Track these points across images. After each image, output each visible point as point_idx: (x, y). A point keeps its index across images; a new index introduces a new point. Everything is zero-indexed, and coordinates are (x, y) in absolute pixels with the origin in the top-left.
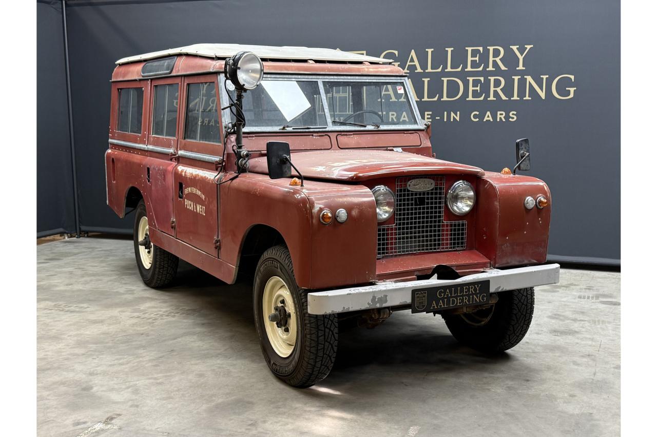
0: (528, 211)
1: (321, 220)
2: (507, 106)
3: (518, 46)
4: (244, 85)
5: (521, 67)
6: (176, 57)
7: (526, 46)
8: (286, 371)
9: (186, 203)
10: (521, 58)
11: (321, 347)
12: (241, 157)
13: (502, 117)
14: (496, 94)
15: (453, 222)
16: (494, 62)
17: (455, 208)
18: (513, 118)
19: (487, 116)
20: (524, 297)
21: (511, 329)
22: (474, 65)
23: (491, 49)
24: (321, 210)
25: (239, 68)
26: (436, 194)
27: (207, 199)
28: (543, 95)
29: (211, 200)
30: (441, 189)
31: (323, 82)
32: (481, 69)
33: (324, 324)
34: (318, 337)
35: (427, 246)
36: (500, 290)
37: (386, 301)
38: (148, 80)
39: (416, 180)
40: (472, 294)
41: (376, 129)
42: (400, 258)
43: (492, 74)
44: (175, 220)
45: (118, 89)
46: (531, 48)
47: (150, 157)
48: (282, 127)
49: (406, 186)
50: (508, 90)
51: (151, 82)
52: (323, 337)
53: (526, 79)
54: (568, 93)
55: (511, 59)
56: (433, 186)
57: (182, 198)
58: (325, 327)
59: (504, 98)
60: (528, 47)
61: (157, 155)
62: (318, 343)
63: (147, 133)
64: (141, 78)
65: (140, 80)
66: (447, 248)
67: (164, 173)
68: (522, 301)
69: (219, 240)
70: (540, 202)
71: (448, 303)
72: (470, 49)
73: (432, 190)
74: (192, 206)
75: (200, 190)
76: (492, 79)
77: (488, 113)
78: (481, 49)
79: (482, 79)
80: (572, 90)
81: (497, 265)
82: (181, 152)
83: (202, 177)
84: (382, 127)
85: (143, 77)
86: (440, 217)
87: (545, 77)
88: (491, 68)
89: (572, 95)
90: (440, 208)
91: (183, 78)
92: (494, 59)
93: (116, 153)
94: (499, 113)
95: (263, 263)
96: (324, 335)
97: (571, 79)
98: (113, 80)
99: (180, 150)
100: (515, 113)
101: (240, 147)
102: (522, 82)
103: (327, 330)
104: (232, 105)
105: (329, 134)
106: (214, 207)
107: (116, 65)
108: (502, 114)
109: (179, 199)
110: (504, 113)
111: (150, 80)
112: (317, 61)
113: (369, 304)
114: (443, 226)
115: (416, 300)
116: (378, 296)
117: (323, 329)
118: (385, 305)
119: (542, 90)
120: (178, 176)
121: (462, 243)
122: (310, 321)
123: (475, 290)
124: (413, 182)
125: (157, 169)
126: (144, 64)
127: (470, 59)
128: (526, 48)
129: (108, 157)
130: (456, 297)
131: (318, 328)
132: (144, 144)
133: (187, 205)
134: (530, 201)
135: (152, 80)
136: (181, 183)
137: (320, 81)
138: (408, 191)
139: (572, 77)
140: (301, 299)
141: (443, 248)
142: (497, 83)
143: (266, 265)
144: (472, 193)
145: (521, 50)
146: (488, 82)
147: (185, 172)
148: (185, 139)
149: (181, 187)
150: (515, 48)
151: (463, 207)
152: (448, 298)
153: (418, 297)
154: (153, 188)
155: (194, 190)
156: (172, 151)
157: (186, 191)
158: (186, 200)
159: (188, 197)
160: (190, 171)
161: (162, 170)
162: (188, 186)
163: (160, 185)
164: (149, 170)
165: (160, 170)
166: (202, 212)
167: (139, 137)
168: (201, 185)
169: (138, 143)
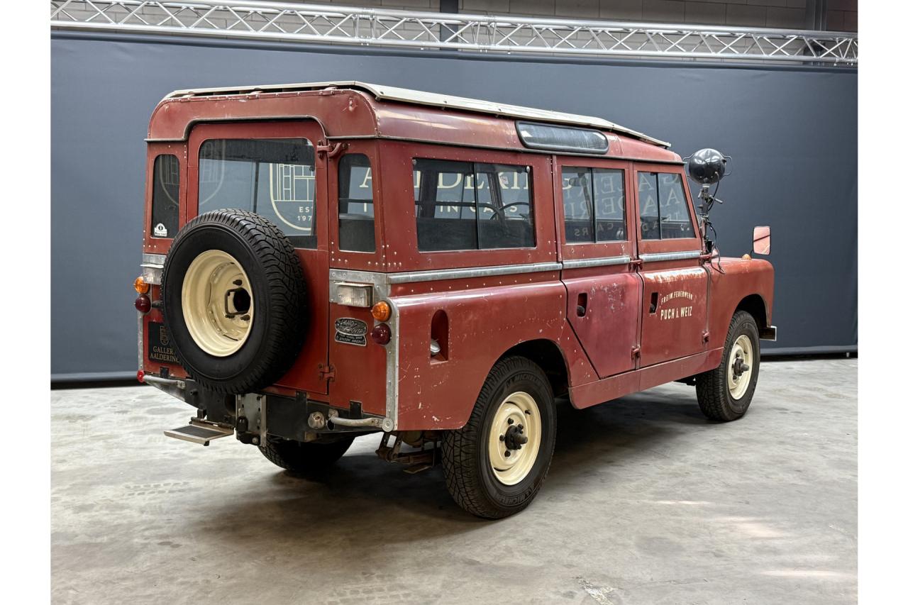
9: (662, 315)
27: (696, 296)
29: (700, 296)
38: (550, 156)
44: (638, 346)
51: (557, 160)
57: (656, 311)
63: (560, 242)
67: (623, 290)
74: (673, 314)
75: (687, 291)
82: (644, 257)
83: (688, 276)
85: (529, 147)
91: (630, 165)
99: (642, 254)
106: (704, 301)
109: (649, 315)
111: (555, 158)
120: (647, 285)
125: (606, 289)
129: (411, 315)
132: (553, 260)
133: (663, 317)
136: (654, 295)
147: (662, 278)
148: (643, 239)
149: (655, 298)
154: (594, 321)
155: (679, 294)
156: (625, 258)
157: (665, 300)
158: (662, 311)
159: (665, 306)
160: (667, 275)
161: (618, 287)
162: (669, 293)
163: (612, 310)
164: (583, 298)
165: (613, 288)
166: (687, 314)
167: (531, 251)
168: (689, 285)
169: (526, 263)
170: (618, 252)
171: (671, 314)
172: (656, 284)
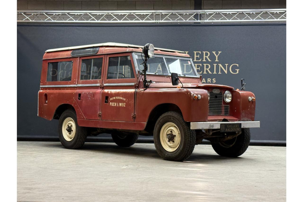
0: (249, 102)
1: (194, 98)
2: (212, 76)
3: (215, 52)
4: (150, 56)
5: (217, 60)
6: (99, 48)
7: (219, 52)
8: (175, 155)
9: (111, 104)
10: (217, 57)
11: (191, 143)
12: (147, 82)
13: (210, 81)
14: (207, 71)
15: (225, 105)
16: (206, 58)
17: (226, 100)
18: (214, 81)
19: (203, 80)
20: (248, 133)
21: (244, 145)
22: (197, 59)
23: (204, 52)
24: (193, 95)
25: (149, 49)
26: (220, 95)
27: (127, 100)
28: (226, 72)
29: (130, 100)
30: (222, 93)
31: (165, 58)
32: (200, 60)
33: (192, 135)
34: (191, 140)
35: (218, 113)
36: (244, 127)
37: (213, 127)
38: (78, 57)
39: (215, 89)
40: (237, 128)
41: (184, 76)
42: (211, 116)
43: (205, 63)
44: (101, 112)
45: (48, 63)
46: (221, 53)
47: (78, 89)
48: (155, 73)
49: (212, 91)
50: (212, 70)
51: (80, 58)
52: (192, 140)
53: (219, 65)
54: (236, 71)
55: (212, 57)
56: (219, 92)
57: (108, 102)
58: (193, 136)
59: (210, 73)
60: (220, 52)
61: (86, 88)
62: (191, 142)
63: (77, 80)
64: (71, 57)
65: (70, 58)
66: (224, 114)
67: (94, 94)
68: (247, 135)
69: (135, 115)
70: (253, 99)
71: (230, 130)
72: (195, 52)
73: (219, 93)
75: (122, 97)
76: (205, 65)
77: (204, 79)
78: (200, 52)
79: (201, 65)
80: (238, 70)
81: (241, 120)
82: (105, 85)
83: (123, 92)
84: (186, 76)
85: (72, 56)
86: (222, 103)
87: (227, 65)
88: (204, 60)
89: (238, 72)
90: (222, 100)
91: (106, 56)
92: (206, 57)
93: (48, 91)
94: (208, 79)
95: (162, 119)
96: (193, 139)
97: (237, 66)
98: (43, 59)
99: (105, 83)
100: (215, 79)
101: (146, 79)
102: (218, 67)
103: (193, 138)
104: (144, 63)
105: (169, 77)
106: (132, 102)
107: (46, 52)
108: (209, 80)
109: (105, 103)
110: (210, 79)
111: (79, 58)
112: (161, 50)
113: (209, 127)
114: (222, 106)
115: (222, 127)
116: (211, 125)
117: (192, 137)
118: (213, 128)
119: (226, 70)
120: (104, 94)
121: (228, 113)
122: (188, 134)
123: (237, 126)
124: (214, 90)
125: (87, 93)
126: (72, 51)
127: (195, 56)
128: (219, 53)
129: (41, 94)
130: (232, 128)
131: (191, 136)
132: (75, 84)
133: (111, 105)
134: (250, 98)
135: (80, 57)
136: (107, 97)
137: (164, 57)
138: (213, 93)
139: (238, 65)
140: (184, 127)
141: (222, 114)
142: (207, 67)
143: (164, 119)
144: (230, 95)
145: (217, 53)
146: (203, 66)
147: (111, 92)
148: (107, 79)
149: (107, 98)
150: (214, 52)
151: (228, 100)
152: (230, 128)
153: (222, 126)
154: (83, 102)
155: (118, 98)
156: (98, 85)
157: (111, 99)
158: (111, 103)
159: (112, 101)
160: (113, 91)
161: (92, 93)
162: (113, 97)
163: (89, 100)
164: (80, 95)
165: (90, 93)
166: (123, 105)
167: (69, 82)
168: (123, 95)
169: (68, 85)
170: (96, 83)
171: (114, 104)
172: (107, 93)
